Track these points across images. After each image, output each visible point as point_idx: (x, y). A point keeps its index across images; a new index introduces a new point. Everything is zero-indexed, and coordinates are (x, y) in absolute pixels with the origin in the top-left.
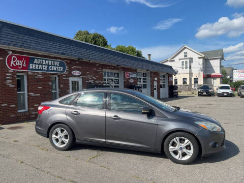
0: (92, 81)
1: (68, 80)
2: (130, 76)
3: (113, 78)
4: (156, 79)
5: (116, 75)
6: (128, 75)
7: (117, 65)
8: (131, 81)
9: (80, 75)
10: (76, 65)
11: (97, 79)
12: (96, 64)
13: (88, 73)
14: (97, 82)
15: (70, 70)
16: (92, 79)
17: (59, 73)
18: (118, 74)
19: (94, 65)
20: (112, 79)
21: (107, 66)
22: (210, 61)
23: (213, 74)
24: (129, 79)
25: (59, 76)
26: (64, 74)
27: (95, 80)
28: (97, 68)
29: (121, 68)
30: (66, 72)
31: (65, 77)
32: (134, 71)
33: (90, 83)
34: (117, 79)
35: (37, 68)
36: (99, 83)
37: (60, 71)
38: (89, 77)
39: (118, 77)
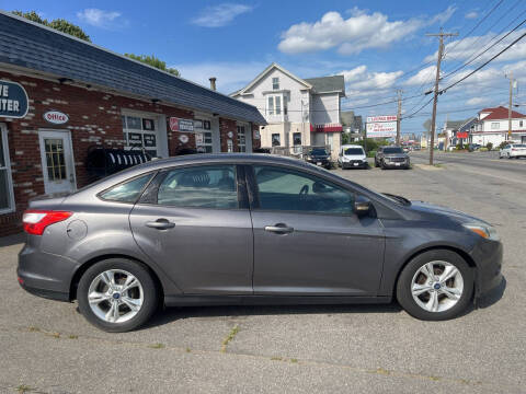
0: (97, 140)
1: (36, 137)
2: (182, 127)
3: (143, 132)
4: (230, 134)
5: (148, 126)
6: (176, 123)
7: (154, 101)
8: (184, 139)
9: (67, 124)
10: (54, 95)
11: (109, 135)
12: (104, 94)
13: (86, 117)
14: (110, 142)
15: (40, 110)
16: (98, 134)
17: (9, 118)
18: (152, 122)
19: (97, 97)
20: (140, 135)
21: (134, 101)
22: (323, 99)
23: (327, 125)
24: (179, 134)
25: (9, 125)
26: (23, 120)
27: (104, 137)
28: (108, 105)
29: (162, 107)
30: (27, 115)
31: (27, 128)
32: (188, 115)
33: (94, 144)
34: (150, 136)
36: (115, 145)
37: (12, 113)
38: (89, 128)
39: (153, 129)
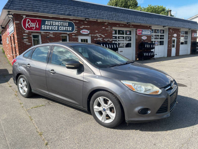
0: (101, 39)
1: (77, 38)
2: (143, 33)
3: (125, 36)
4: (175, 35)
5: (128, 33)
6: (141, 32)
7: (128, 23)
8: (144, 38)
9: (89, 34)
10: (85, 24)
11: (106, 37)
12: (105, 23)
13: (97, 31)
14: (106, 40)
15: (79, 29)
16: (101, 37)
17: (68, 33)
18: (130, 32)
19: (102, 24)
20: (123, 37)
21: (119, 24)
24: (142, 36)
25: (69, 35)
26: (73, 33)
27: (104, 38)
28: (106, 26)
29: (133, 25)
30: (75, 32)
31: (74, 36)
32: (149, 28)
33: (99, 40)
34: (128, 37)
35: (48, 28)
36: (108, 41)
37: (69, 31)
38: (98, 35)
39: (130, 34)
